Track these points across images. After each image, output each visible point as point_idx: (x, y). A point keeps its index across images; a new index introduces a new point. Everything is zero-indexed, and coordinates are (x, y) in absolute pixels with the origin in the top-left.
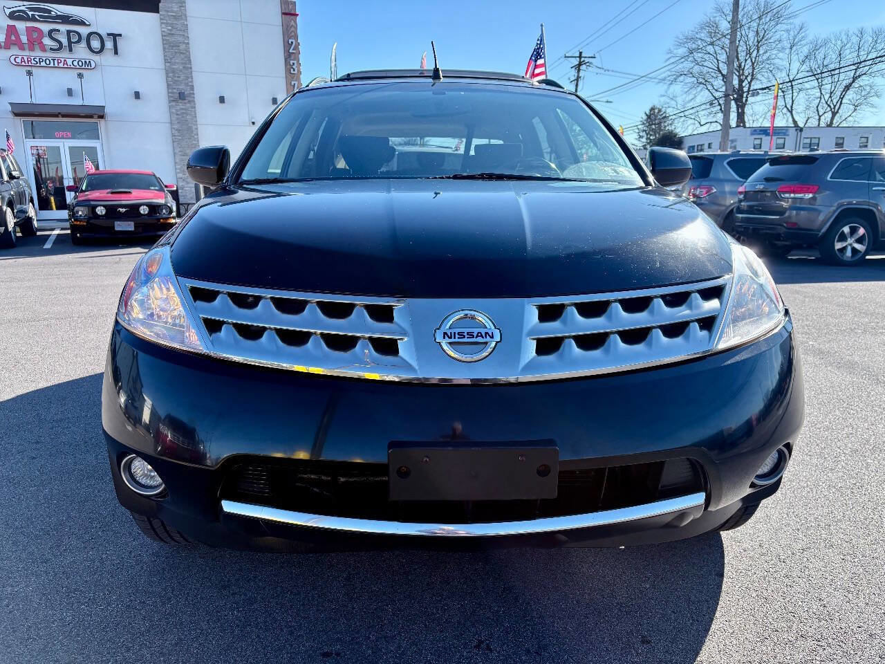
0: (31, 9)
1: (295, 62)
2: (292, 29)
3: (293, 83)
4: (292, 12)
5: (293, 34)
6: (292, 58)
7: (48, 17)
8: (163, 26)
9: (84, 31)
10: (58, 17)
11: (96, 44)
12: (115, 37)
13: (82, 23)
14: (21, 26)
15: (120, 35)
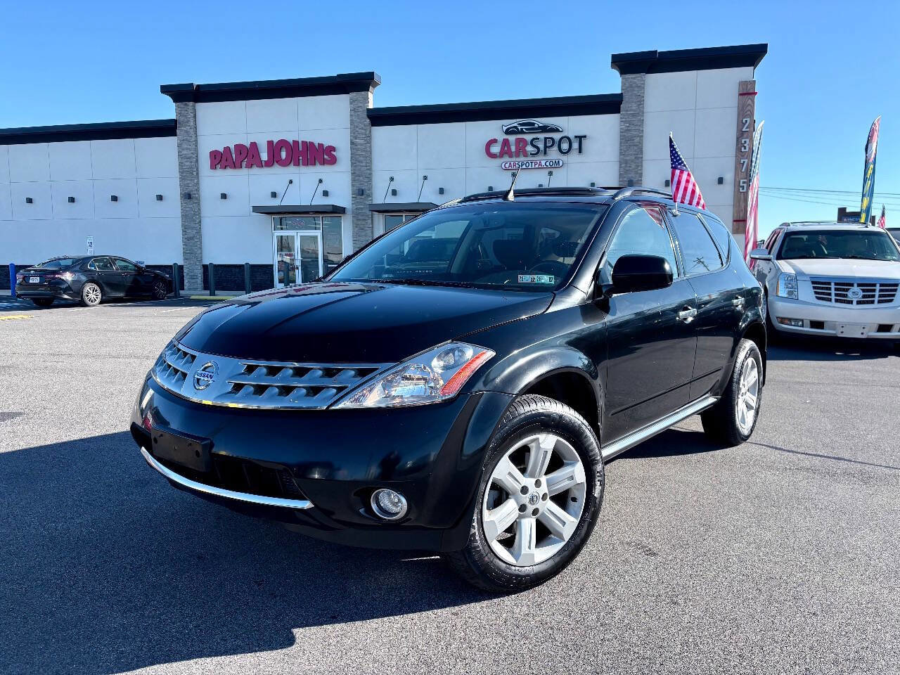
0: (521, 125)
1: (748, 140)
2: (749, 108)
3: (742, 161)
4: (751, 91)
5: (749, 113)
6: (745, 136)
7: (533, 129)
8: (622, 123)
9: (557, 136)
10: (540, 128)
11: (565, 146)
12: (580, 138)
13: (556, 130)
14: (512, 138)
15: (585, 137)
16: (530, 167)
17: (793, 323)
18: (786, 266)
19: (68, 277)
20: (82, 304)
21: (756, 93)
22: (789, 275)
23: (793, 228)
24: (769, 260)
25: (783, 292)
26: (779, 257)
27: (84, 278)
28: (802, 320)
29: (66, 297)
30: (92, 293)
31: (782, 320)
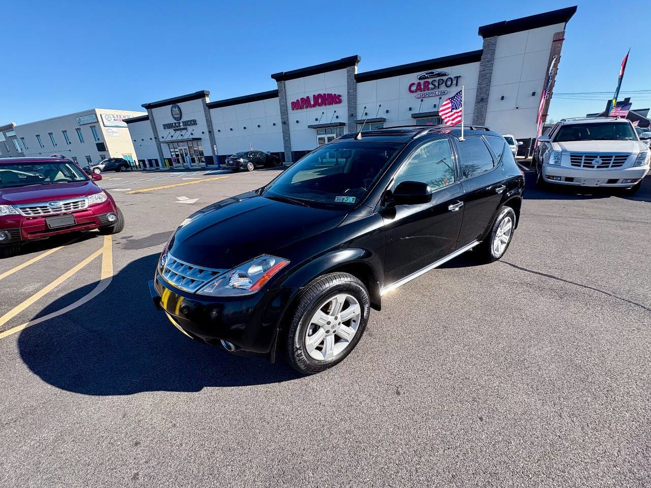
2: (558, 49)
4: (561, 38)
5: (558, 52)
7: (433, 75)
9: (445, 78)
10: (436, 74)
11: (449, 83)
12: (457, 78)
13: (445, 75)
14: (422, 82)
15: (460, 76)
16: (430, 96)
17: (555, 178)
18: (557, 147)
19: (242, 160)
20: (247, 170)
21: (563, 39)
22: (558, 152)
23: (567, 123)
24: (549, 142)
25: (552, 162)
26: (555, 141)
27: (248, 161)
28: (560, 177)
29: (242, 168)
30: (251, 166)
31: (549, 177)
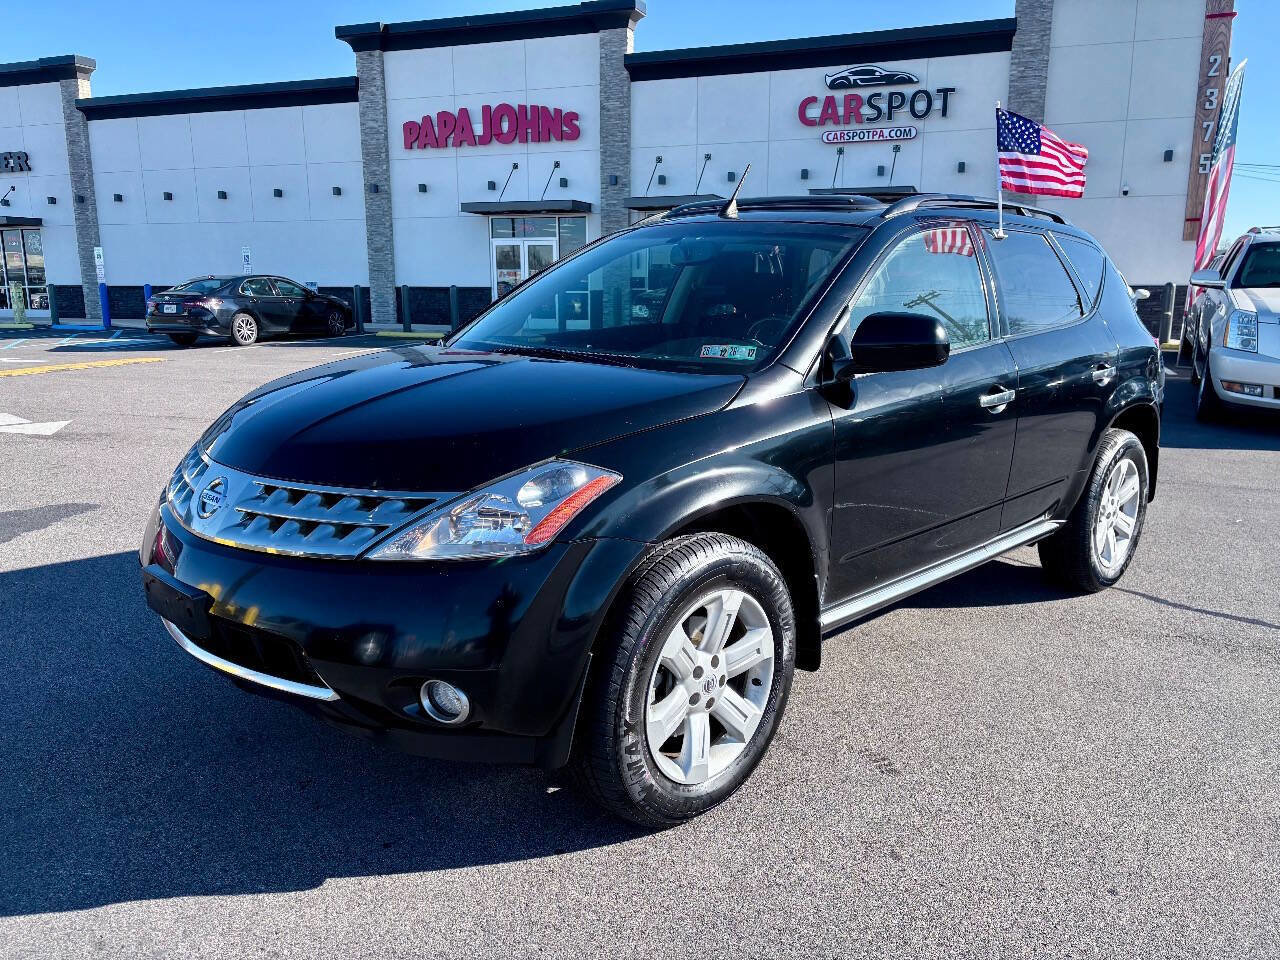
0: (855, 73)
1: (1216, 91)
2: (1221, 38)
3: (1205, 124)
4: (1226, 11)
5: (1221, 46)
6: (1212, 84)
7: (872, 80)
8: (1014, 67)
9: (908, 90)
10: (883, 78)
11: (921, 106)
12: (946, 92)
13: (909, 81)
14: (840, 95)
15: (953, 90)
16: (866, 139)
17: (1247, 390)
18: (1245, 300)
19: (213, 305)
20: (232, 342)
21: (1233, 15)
22: (1244, 315)
23: (1264, 237)
24: (1221, 288)
25: (1233, 341)
26: (1236, 284)
27: (235, 308)
28: (1262, 386)
29: (211, 332)
30: (245, 327)
31: (1230, 385)
